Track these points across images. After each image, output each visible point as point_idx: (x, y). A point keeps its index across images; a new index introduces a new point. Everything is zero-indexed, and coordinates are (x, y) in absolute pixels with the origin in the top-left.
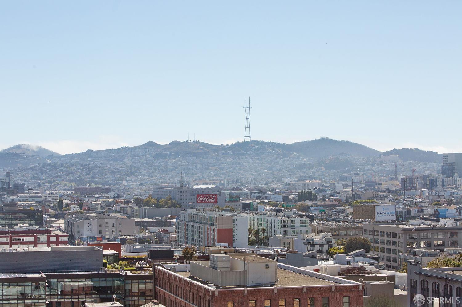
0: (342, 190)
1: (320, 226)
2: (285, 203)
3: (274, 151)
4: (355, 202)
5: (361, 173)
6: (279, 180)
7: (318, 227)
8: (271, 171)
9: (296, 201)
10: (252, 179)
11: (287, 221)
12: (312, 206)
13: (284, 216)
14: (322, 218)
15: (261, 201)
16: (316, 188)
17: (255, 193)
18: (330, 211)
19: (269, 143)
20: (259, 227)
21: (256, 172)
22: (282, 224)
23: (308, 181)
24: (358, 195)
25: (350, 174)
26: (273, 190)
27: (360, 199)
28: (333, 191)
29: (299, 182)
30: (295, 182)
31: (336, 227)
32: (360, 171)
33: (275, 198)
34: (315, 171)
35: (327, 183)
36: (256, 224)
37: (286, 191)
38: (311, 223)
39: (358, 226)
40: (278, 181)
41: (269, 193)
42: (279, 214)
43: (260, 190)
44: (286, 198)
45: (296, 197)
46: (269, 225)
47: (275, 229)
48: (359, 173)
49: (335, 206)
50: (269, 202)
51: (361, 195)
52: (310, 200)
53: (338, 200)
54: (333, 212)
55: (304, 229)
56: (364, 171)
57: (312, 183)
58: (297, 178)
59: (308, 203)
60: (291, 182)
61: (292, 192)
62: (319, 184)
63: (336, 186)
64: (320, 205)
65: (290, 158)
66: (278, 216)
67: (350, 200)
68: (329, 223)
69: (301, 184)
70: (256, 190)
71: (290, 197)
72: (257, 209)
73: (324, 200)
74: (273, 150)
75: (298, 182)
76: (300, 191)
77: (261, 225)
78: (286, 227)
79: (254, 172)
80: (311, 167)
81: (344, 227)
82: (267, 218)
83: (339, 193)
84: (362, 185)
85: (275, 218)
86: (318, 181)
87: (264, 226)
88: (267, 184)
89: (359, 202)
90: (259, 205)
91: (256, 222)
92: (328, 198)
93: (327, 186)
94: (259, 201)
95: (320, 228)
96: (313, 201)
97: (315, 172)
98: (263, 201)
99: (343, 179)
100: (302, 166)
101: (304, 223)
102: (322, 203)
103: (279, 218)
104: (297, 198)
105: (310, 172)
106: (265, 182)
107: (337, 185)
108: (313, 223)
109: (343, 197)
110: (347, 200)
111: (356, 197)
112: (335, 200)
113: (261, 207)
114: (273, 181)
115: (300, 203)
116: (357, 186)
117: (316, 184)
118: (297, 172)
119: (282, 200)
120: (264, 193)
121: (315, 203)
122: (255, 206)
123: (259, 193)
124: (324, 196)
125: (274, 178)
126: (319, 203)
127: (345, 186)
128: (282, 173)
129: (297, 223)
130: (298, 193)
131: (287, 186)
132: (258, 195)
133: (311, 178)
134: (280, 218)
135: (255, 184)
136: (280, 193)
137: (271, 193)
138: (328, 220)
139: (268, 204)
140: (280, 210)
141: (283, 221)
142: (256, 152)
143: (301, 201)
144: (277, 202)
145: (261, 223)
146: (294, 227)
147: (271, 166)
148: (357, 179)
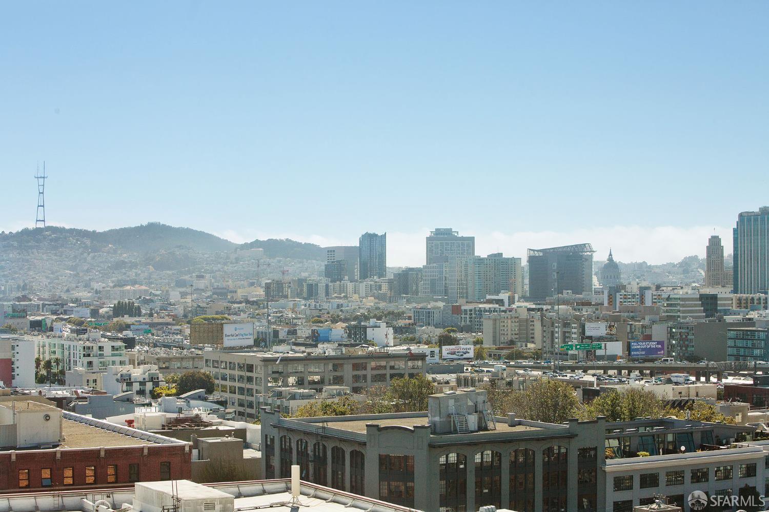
0: (178, 301)
1: (142, 355)
2: (93, 320)
3: (79, 242)
4: (197, 319)
5: (208, 276)
6: (87, 286)
7: (138, 357)
8: (75, 273)
9: (109, 318)
10: (47, 284)
11: (93, 347)
12: (133, 324)
13: (88, 340)
14: (147, 342)
15: (59, 316)
16: (140, 297)
17: (49, 305)
18: (160, 332)
19: (72, 231)
20: (52, 357)
21: (52, 273)
22: (84, 351)
23: (128, 287)
24: (201, 308)
25: (191, 277)
26: (76, 301)
27: (205, 314)
28: (165, 301)
29: (115, 289)
30: (109, 289)
31: (165, 355)
32: (206, 271)
33: (78, 312)
34: (140, 272)
35: (157, 290)
36: (47, 352)
37: (95, 303)
38: (130, 350)
39: (197, 354)
40: (85, 287)
41: (71, 305)
42: (81, 336)
43: (57, 300)
44: (94, 313)
45: (110, 310)
46: (66, 353)
47: (75, 359)
48: (205, 275)
49: (168, 324)
50: (69, 318)
51: (207, 308)
52: (131, 316)
53: (172, 315)
54: (164, 332)
55: (117, 359)
56: (212, 272)
57: (134, 290)
58: (113, 282)
59: (127, 319)
60: (103, 288)
61: (104, 304)
62: (146, 291)
63: (169, 295)
64: (146, 324)
65: (103, 252)
66: (80, 340)
67: (190, 315)
68: (154, 350)
69: (119, 292)
70: (52, 301)
71: (101, 311)
72: (51, 329)
73: (151, 315)
74: (77, 240)
75: (114, 288)
76: (116, 302)
77: (54, 352)
78: (91, 355)
79: (49, 274)
80: (134, 266)
81: (177, 355)
82: (63, 342)
83: (174, 305)
84: (209, 293)
85: (75, 343)
86: (143, 287)
87: (58, 355)
88: (68, 291)
89: (202, 319)
90: (54, 323)
91: (47, 348)
92: (158, 313)
93: (157, 294)
94: (55, 317)
95: (142, 358)
96: (135, 317)
97: (139, 274)
98: (61, 316)
99: (180, 284)
100: (120, 265)
101: (117, 350)
102: (149, 321)
103: (80, 342)
104: (111, 313)
105: (132, 274)
106: (65, 288)
107: (172, 293)
108: (133, 350)
109: (180, 311)
110: (185, 316)
111: (199, 310)
112: (167, 315)
113: (57, 325)
114: (77, 287)
115: (115, 320)
116: (201, 294)
117: (140, 291)
118: (113, 273)
119: (89, 315)
120: (62, 305)
121: (138, 320)
122: (49, 325)
123: (55, 305)
124: (151, 310)
125: (79, 282)
126: (143, 320)
127: (183, 295)
128: (91, 274)
129: (108, 351)
130: (113, 306)
131: (99, 295)
132: (54, 308)
133: (134, 283)
134: (82, 342)
135: (50, 291)
136: (87, 305)
137: (74, 305)
138: (155, 346)
139: (69, 321)
140: (84, 331)
141: (87, 347)
142: (53, 243)
143: (117, 317)
144: (82, 318)
145: (54, 350)
146: (103, 356)
147: (74, 264)
148: (201, 284)
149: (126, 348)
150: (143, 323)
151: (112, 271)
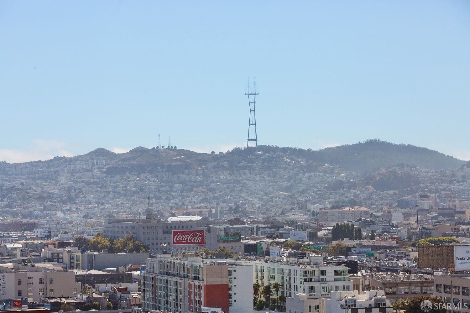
0: (401, 222)
1: (366, 279)
2: (311, 243)
3: (293, 162)
4: (423, 241)
5: (433, 195)
6: (303, 207)
7: (362, 281)
8: (290, 194)
9: (328, 240)
10: (260, 206)
11: (314, 271)
12: (354, 247)
13: (309, 264)
14: (370, 266)
15: (274, 240)
16: (360, 219)
17: (264, 228)
18: (383, 256)
19: (286, 150)
20: (271, 282)
21: (266, 194)
22: (306, 276)
23: (347, 209)
24: (427, 229)
25: (414, 197)
26: (292, 223)
27: (431, 236)
28: (386, 223)
29: (333, 210)
30: (327, 211)
31: (391, 280)
32: (430, 191)
33: (295, 235)
34: (359, 192)
35: (378, 211)
36: (266, 277)
37: (312, 225)
38: (353, 274)
39: (426, 279)
40: (301, 208)
41: (287, 227)
42: (302, 260)
43: (272, 223)
44: (313, 236)
45: (329, 233)
46: (286, 278)
47: (296, 284)
48: (429, 194)
49: (391, 247)
50: (286, 241)
51: (432, 230)
52: (351, 239)
53: (395, 238)
54: (387, 256)
55: (341, 284)
56: (437, 191)
57: (353, 211)
58: (330, 203)
59: (347, 242)
60: (321, 209)
61: (322, 226)
62: (366, 212)
63: (391, 216)
64: (367, 247)
65: (319, 172)
66: (301, 264)
67: (414, 237)
68: (380, 275)
69: (337, 214)
70: (266, 224)
71: (319, 233)
72: (268, 253)
73: (372, 238)
74: (292, 160)
75: (331, 209)
76: (335, 224)
77: (274, 278)
78: (313, 280)
79: (263, 196)
80: (352, 186)
81: (405, 280)
82: (282, 266)
83: (397, 226)
84: (434, 214)
85: (296, 268)
86: (363, 208)
87: (278, 280)
88: (283, 213)
89: (427, 241)
90: (270, 247)
91: (266, 273)
92: (380, 236)
93: (378, 215)
94: (271, 241)
95: (367, 283)
96: (356, 239)
97: (358, 195)
98: (277, 240)
99: (403, 204)
100: (338, 185)
101: (340, 274)
102: (370, 244)
103: (301, 266)
104: (330, 236)
105: (350, 194)
106: (280, 211)
107: (394, 214)
108: (355, 275)
109: (403, 233)
110: (409, 238)
111: (424, 232)
112: (390, 238)
113: (274, 249)
114: (292, 209)
115: (335, 243)
116: (425, 215)
117: (360, 212)
118: (331, 194)
119: (307, 238)
120: (278, 228)
121: (358, 242)
122: (265, 249)
123: (271, 228)
124: (373, 232)
125: (294, 204)
126: (364, 243)
127: (407, 216)
128: (307, 195)
129: (330, 275)
130: (331, 228)
131: (316, 217)
132: (269, 231)
133: (353, 203)
134: (303, 267)
135: (264, 213)
136: (304, 228)
137: (290, 228)
138: (379, 270)
139: (285, 245)
140: (303, 255)
141: (308, 271)
142: (266, 163)
143: (337, 240)
144: (299, 241)
145: (273, 275)
146: (326, 280)
147: (289, 185)
148: (426, 204)
149: (350, 272)
150: (364, 246)
151: (329, 192)
